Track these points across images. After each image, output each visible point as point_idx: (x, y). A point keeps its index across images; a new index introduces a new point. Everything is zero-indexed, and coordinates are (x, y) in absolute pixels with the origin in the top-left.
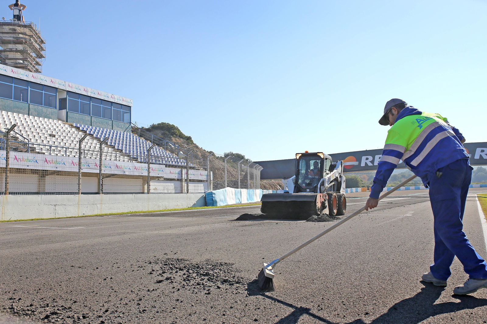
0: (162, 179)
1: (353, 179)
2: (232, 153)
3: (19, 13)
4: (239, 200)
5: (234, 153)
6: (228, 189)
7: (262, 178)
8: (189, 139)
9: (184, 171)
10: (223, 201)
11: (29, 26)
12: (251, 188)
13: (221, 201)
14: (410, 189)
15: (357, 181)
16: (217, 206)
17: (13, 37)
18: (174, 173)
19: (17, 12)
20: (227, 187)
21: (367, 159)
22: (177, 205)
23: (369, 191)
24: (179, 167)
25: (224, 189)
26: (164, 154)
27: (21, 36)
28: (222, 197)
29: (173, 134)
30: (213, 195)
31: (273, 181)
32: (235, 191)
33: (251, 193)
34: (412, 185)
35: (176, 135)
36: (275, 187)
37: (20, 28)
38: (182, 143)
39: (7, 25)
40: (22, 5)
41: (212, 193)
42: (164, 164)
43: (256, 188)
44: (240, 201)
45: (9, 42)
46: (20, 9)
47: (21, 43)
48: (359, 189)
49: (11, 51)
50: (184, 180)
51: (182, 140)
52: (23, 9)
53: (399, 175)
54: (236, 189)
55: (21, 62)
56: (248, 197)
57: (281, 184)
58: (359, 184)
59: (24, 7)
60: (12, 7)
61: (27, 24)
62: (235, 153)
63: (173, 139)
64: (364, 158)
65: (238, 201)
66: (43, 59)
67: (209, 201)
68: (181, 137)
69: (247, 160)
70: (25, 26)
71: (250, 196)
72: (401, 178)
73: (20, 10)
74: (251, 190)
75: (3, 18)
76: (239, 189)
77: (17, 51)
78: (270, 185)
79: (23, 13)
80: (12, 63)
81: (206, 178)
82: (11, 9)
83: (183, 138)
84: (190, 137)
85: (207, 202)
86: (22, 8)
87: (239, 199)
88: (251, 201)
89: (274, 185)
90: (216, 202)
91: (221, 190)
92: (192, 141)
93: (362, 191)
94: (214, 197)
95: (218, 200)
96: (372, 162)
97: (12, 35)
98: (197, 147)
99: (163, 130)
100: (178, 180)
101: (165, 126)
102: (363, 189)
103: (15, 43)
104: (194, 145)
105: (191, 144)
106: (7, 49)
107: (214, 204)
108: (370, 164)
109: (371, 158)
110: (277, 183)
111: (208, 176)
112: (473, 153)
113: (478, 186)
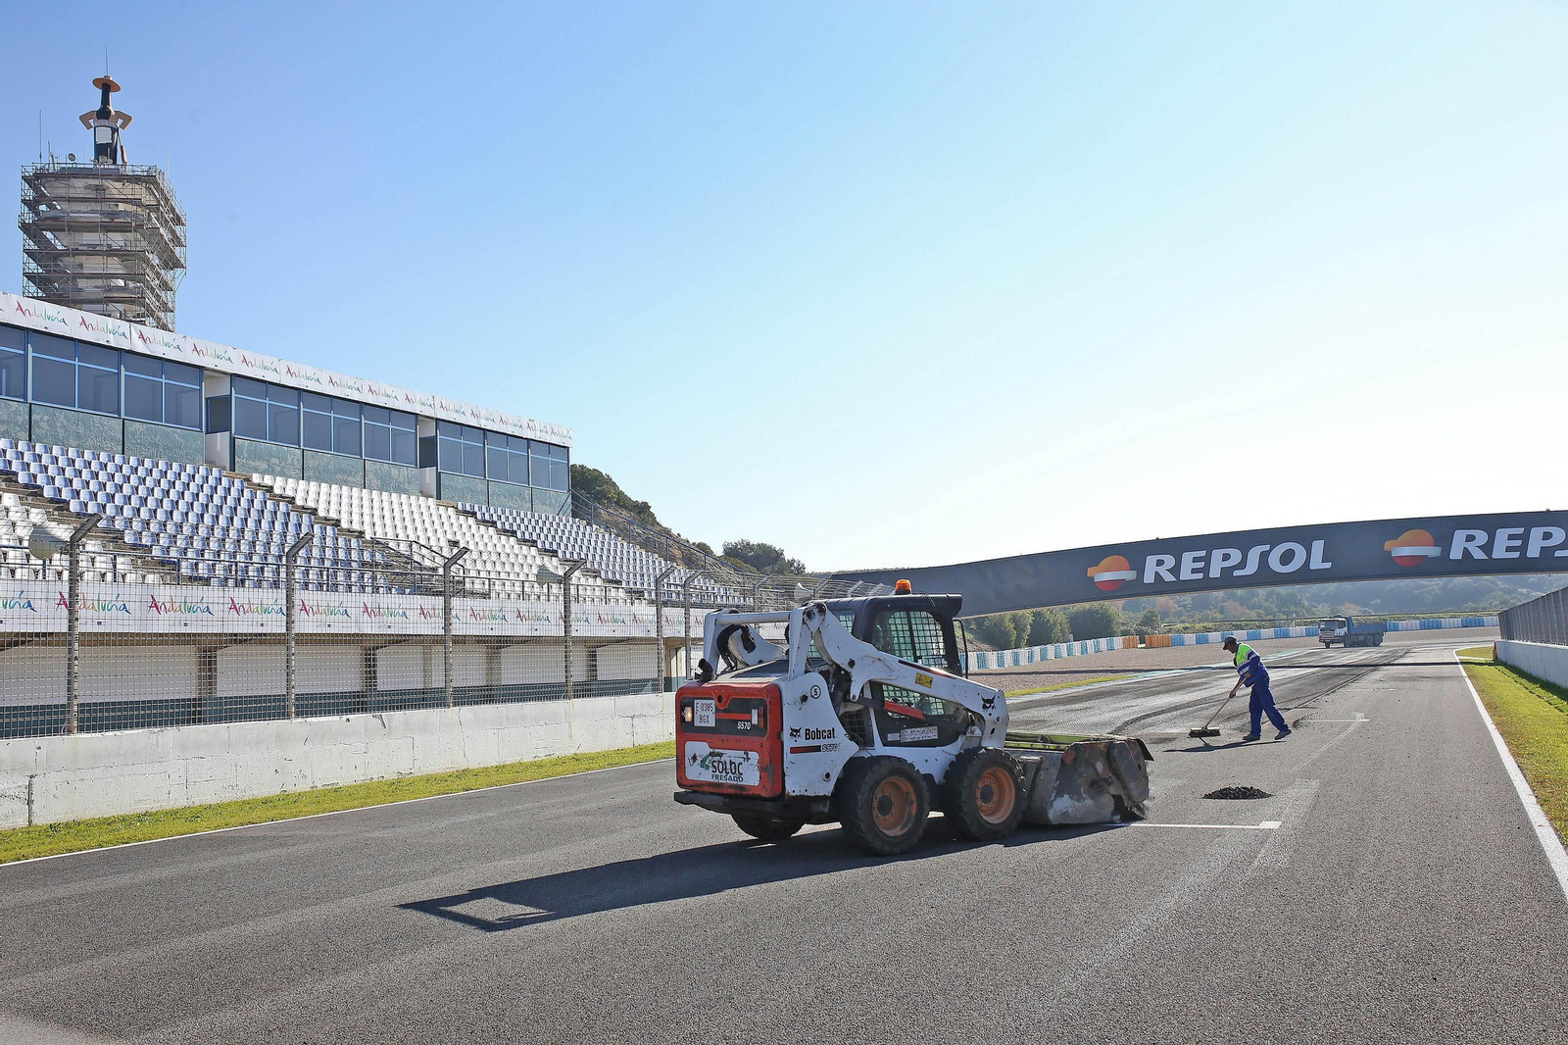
2: (748, 544)
3: (113, 139)
8: (643, 509)
11: (149, 180)
17: (102, 213)
19: (105, 137)
23: (1144, 645)
27: (122, 207)
29: (601, 497)
35: (608, 499)
37: (119, 185)
39: (83, 178)
40: (119, 114)
45: (90, 227)
46: (113, 126)
47: (123, 229)
48: (1118, 641)
49: (93, 251)
51: (625, 513)
52: (123, 126)
55: (121, 283)
58: (1114, 626)
59: (127, 119)
60: (91, 121)
61: (142, 174)
62: (755, 543)
63: (604, 512)
64: (1151, 561)
66: (178, 271)
68: (622, 506)
69: (791, 563)
70: (136, 179)
72: (1223, 601)
73: (115, 130)
75: (72, 157)
77: (111, 252)
79: (124, 137)
80: (96, 287)
82: (89, 127)
83: (626, 508)
84: (646, 503)
86: (120, 122)
92: (652, 516)
93: (1128, 645)
96: (1175, 570)
97: (97, 207)
98: (667, 533)
102: (1128, 639)
103: (107, 228)
104: (659, 528)
105: (651, 525)
106: (80, 248)
108: (1169, 578)
109: (1170, 561)
112: (1445, 542)
113: (1456, 622)
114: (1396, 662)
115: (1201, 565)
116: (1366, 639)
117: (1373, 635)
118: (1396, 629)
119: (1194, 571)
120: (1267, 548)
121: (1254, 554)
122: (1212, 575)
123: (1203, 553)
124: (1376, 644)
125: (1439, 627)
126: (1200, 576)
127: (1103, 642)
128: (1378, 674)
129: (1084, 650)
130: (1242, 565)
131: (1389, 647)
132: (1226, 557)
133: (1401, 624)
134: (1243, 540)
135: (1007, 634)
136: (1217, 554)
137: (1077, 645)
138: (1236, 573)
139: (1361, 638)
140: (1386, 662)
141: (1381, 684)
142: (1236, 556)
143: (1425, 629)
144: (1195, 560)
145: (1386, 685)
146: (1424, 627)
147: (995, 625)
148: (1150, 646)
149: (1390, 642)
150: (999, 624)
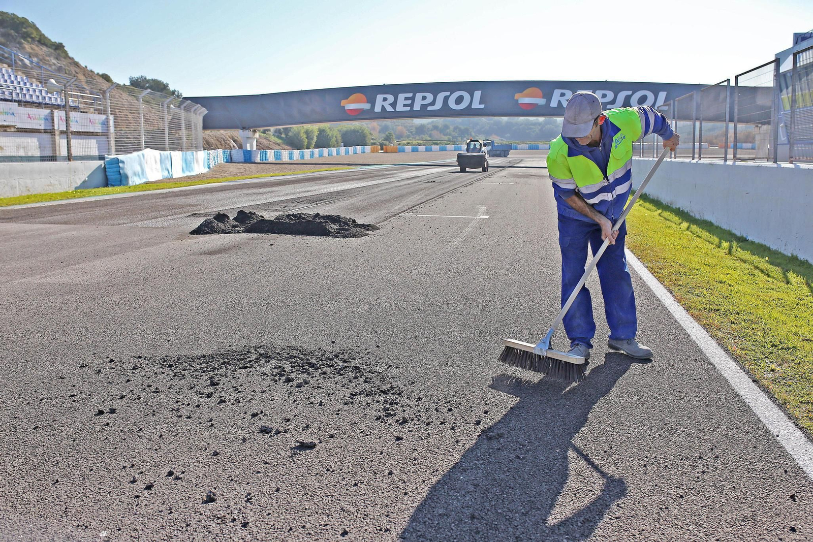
0: (13, 130)
1: (358, 131)
2: (145, 79)
4: (169, 172)
5: (147, 78)
6: (148, 152)
7: (205, 127)
8: (59, 47)
9: (58, 114)
10: (139, 176)
12: (188, 149)
13: (136, 175)
14: (447, 149)
15: (364, 134)
16: (127, 184)
18: (36, 118)
20: (146, 147)
21: (385, 99)
22: (49, 184)
23: (383, 151)
24: (47, 106)
25: (140, 153)
26: (13, 78)
28: (138, 169)
29: (26, 36)
30: (121, 165)
31: (222, 131)
32: (160, 155)
33: (189, 157)
34: (449, 142)
35: (32, 38)
36: (226, 143)
38: (46, 56)
41: (117, 161)
42: (15, 101)
43: (197, 148)
44: (171, 173)
48: (368, 148)
50: (57, 133)
51: (44, 48)
53: (428, 124)
54: (162, 152)
56: (184, 166)
57: (236, 138)
58: (367, 139)
62: (150, 78)
63: (27, 46)
64: (380, 98)
65: (166, 174)
67: (112, 176)
69: (173, 93)
71: (187, 164)
72: (431, 131)
74: (189, 153)
76: (167, 153)
78: (218, 140)
81: (100, 128)
83: (46, 46)
84: (61, 44)
85: (108, 177)
87: (168, 170)
88: (190, 172)
89: (224, 140)
90: (127, 177)
91: (135, 154)
92: (66, 52)
93: (373, 151)
94: (123, 169)
95: (129, 173)
96: (394, 105)
98: (77, 64)
99: (4, 28)
100: (46, 131)
101: (8, 19)
102: (374, 148)
104: (70, 61)
105: (65, 58)
107: (124, 182)
108: (389, 109)
109: (391, 98)
110: (229, 136)
111: (106, 123)
112: (549, 97)
113: (546, 147)
114: (515, 166)
115: (409, 102)
116: (500, 153)
117: (505, 151)
118: (516, 149)
119: (405, 106)
120: (448, 93)
121: (441, 96)
122: (415, 109)
123: (410, 95)
124: (505, 156)
125: (538, 148)
126: (408, 109)
127: (359, 148)
128: (504, 173)
129: (347, 152)
130: (433, 103)
131: (512, 158)
132: (424, 98)
133: (519, 146)
134: (434, 88)
135: (301, 141)
136: (419, 96)
137: (343, 150)
138: (430, 108)
139: (498, 152)
140: (510, 165)
141: (505, 179)
142: (430, 97)
143: (530, 149)
144: (406, 99)
145: (508, 180)
146: (531, 148)
147: (295, 135)
148: (386, 152)
149: (512, 155)
150: (297, 135)
